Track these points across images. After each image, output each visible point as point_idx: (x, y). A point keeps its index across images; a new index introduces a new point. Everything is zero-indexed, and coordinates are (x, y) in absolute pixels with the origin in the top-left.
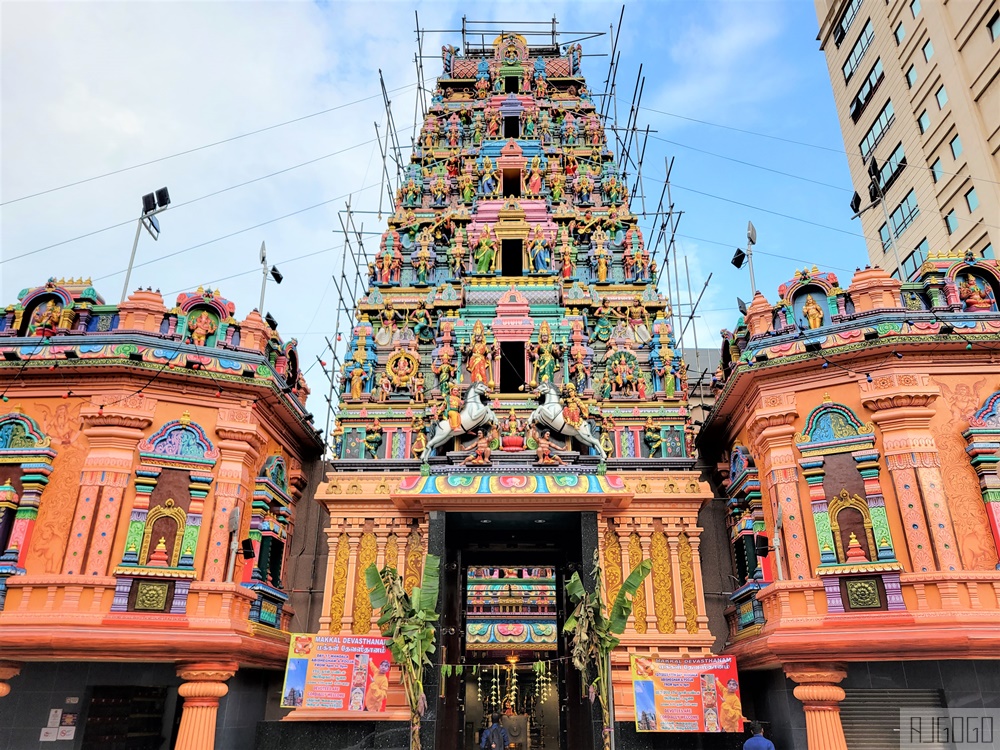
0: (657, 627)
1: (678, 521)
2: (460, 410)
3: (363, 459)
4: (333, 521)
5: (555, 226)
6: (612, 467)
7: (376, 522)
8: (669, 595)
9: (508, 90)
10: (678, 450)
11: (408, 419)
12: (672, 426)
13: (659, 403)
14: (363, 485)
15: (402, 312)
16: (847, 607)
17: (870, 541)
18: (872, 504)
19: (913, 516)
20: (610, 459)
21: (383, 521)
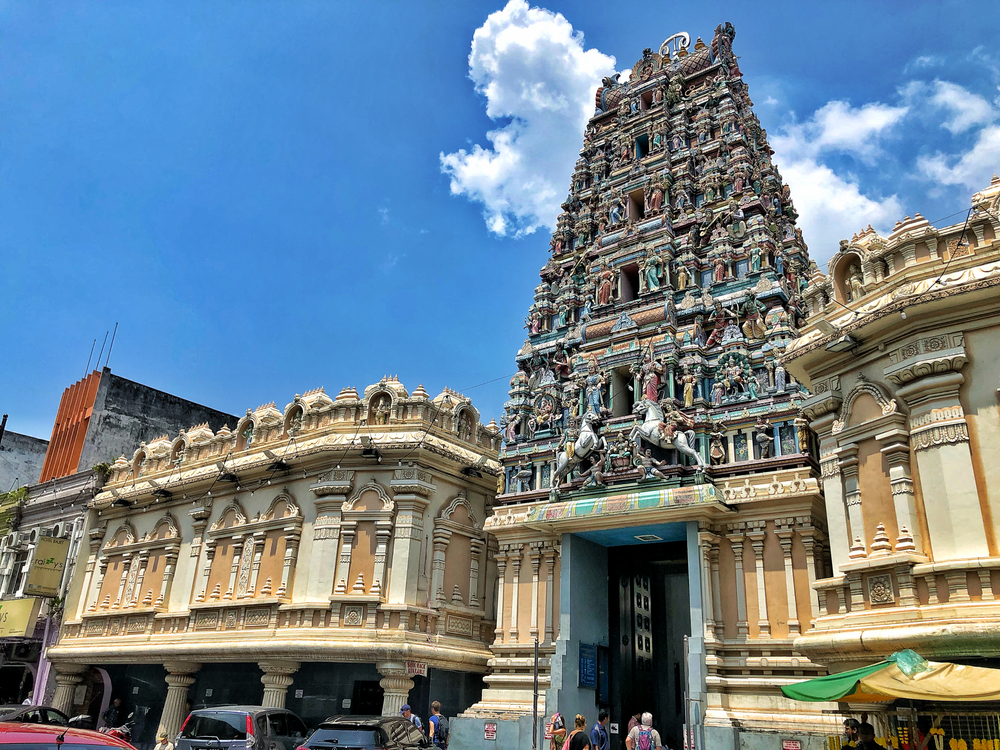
1: (790, 521)
2: (575, 439)
3: (519, 493)
4: (501, 548)
7: (531, 546)
12: (786, 423)
14: (516, 515)
15: (545, 356)
16: (867, 604)
21: (535, 545)
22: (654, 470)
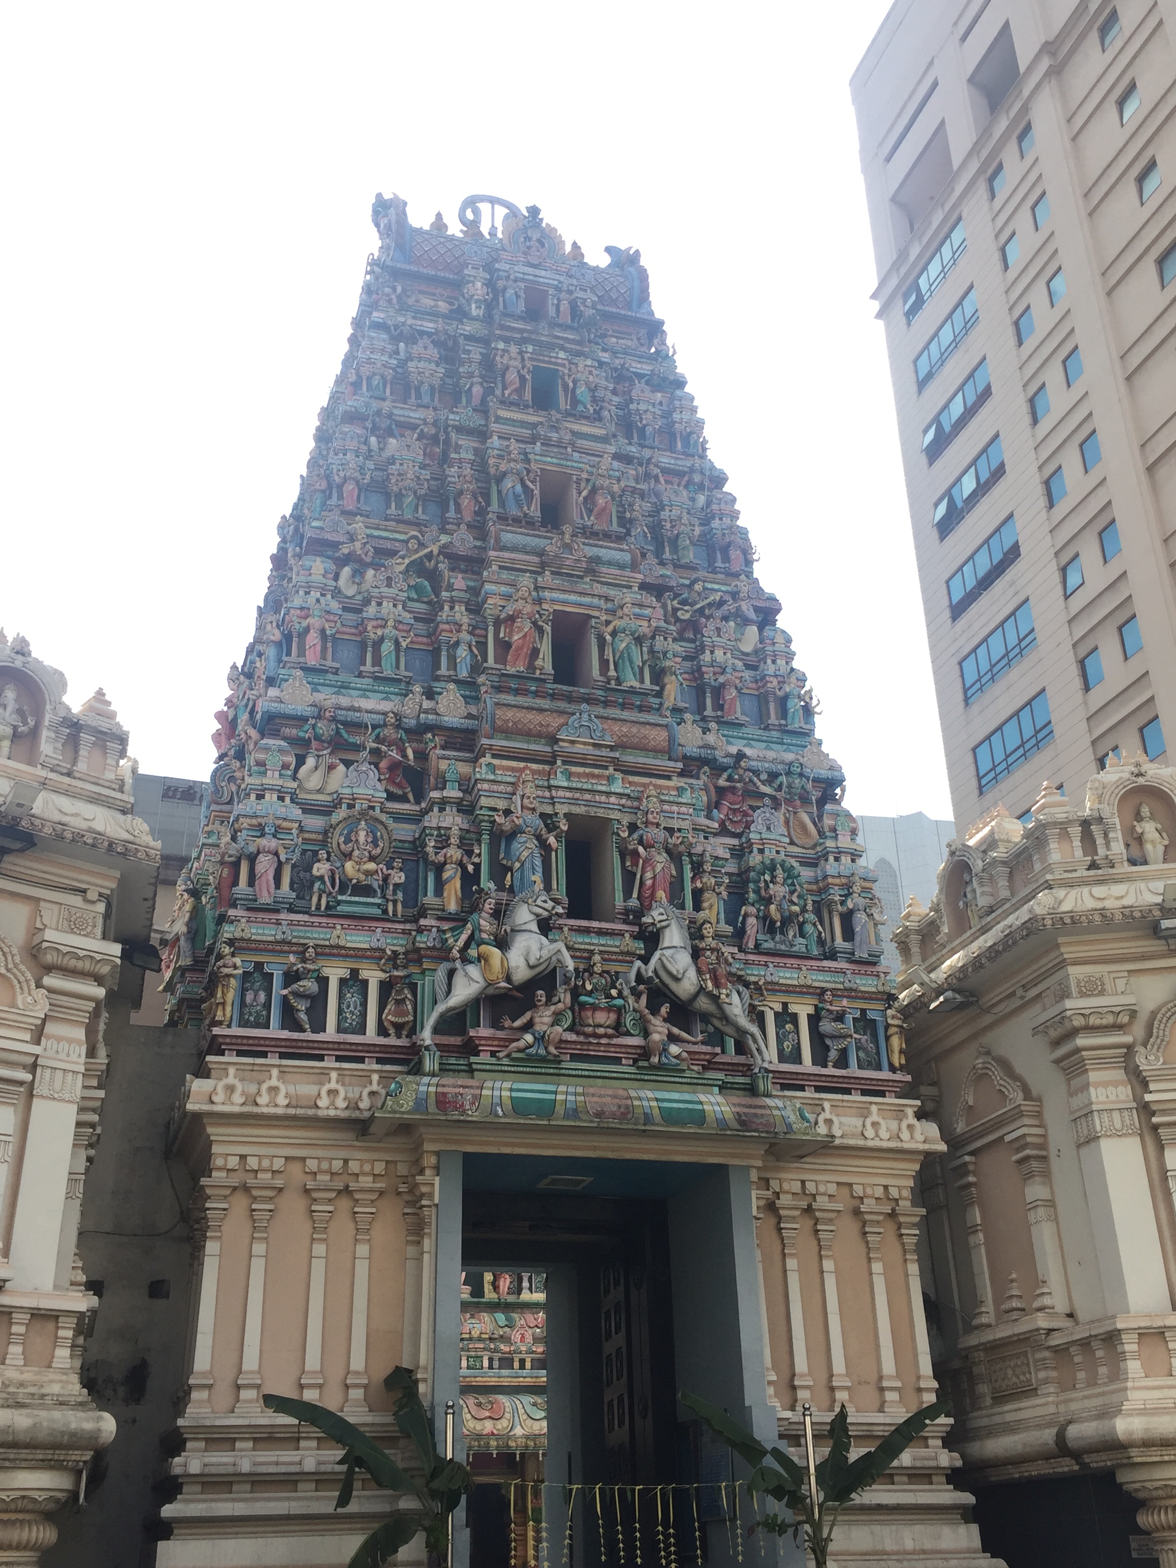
1: (880, 1193)
4: (219, 1162)
10: (875, 1056)
11: (373, 954)
12: (863, 1011)
13: (841, 964)
21: (325, 1165)
22: (674, 1049)
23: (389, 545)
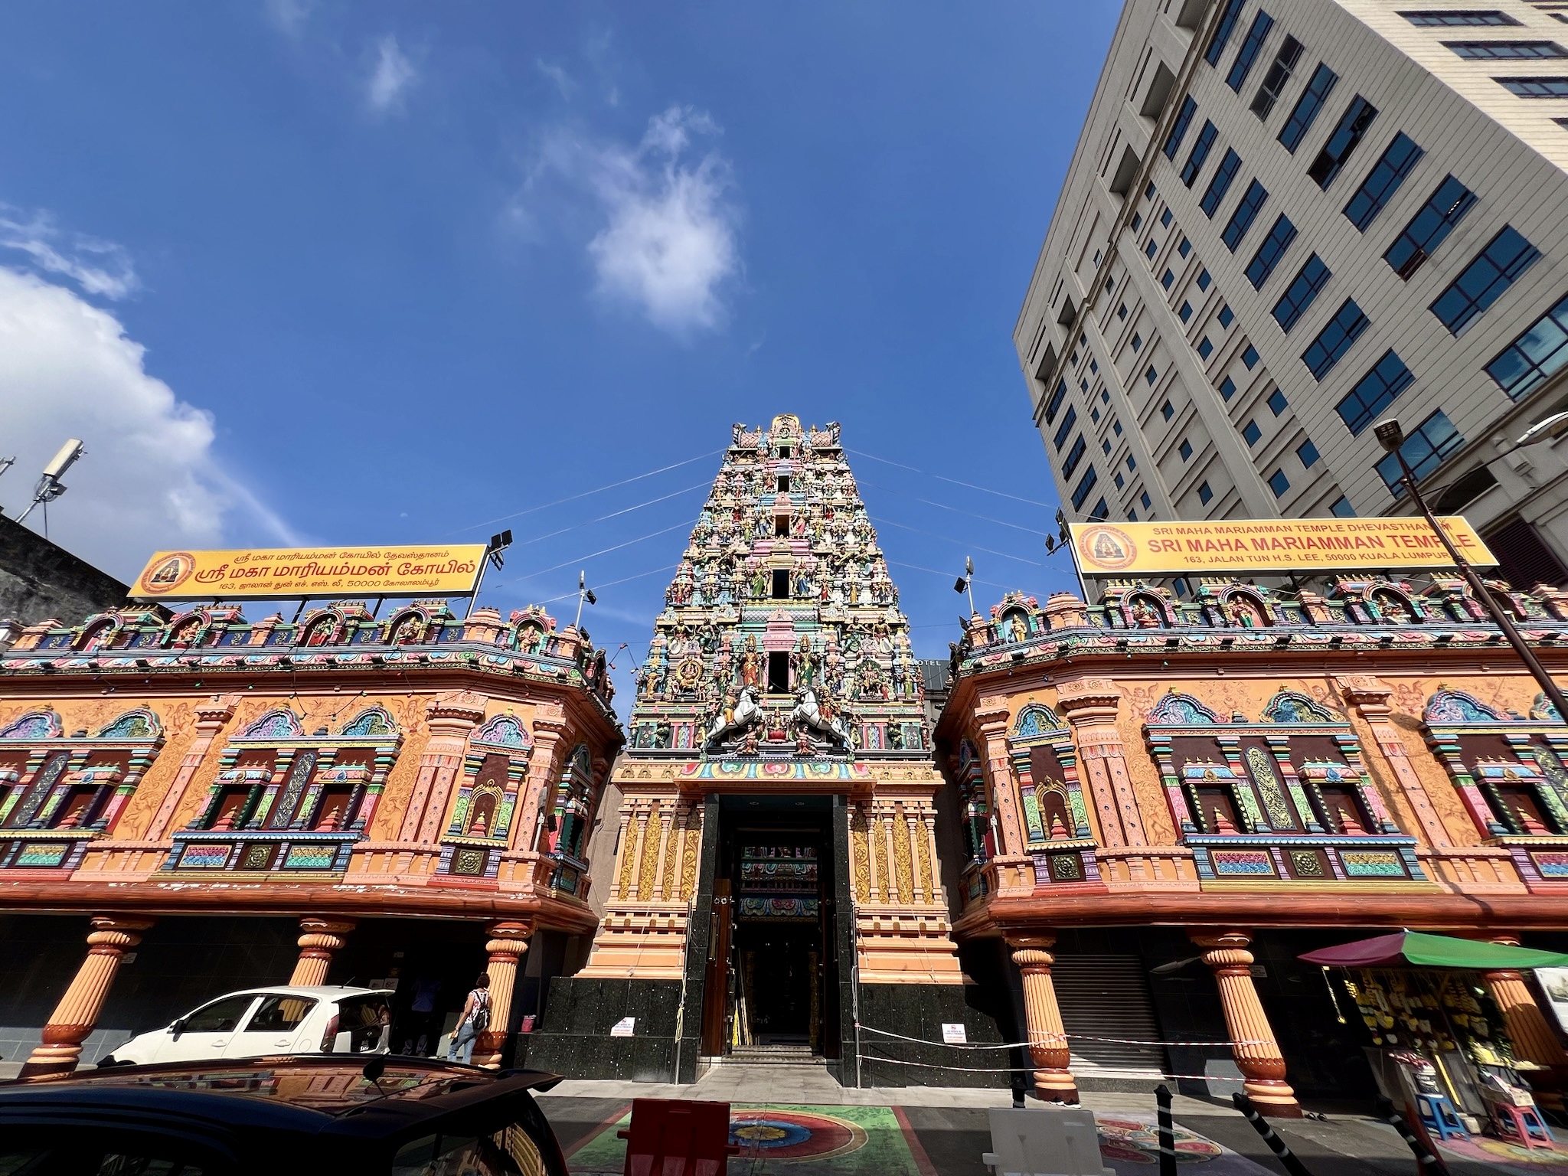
0: (899, 898)
1: (916, 805)
2: (734, 706)
3: (653, 748)
4: (627, 802)
5: (816, 559)
6: (859, 757)
7: (662, 803)
8: (908, 870)
9: (781, 456)
10: (915, 743)
11: (692, 716)
12: (911, 723)
13: (900, 703)
14: (653, 771)
15: (691, 627)
16: (1053, 879)
17: (1071, 821)
18: (1070, 788)
19: (1104, 799)
20: (858, 751)
21: (668, 802)
23: (714, 555)
